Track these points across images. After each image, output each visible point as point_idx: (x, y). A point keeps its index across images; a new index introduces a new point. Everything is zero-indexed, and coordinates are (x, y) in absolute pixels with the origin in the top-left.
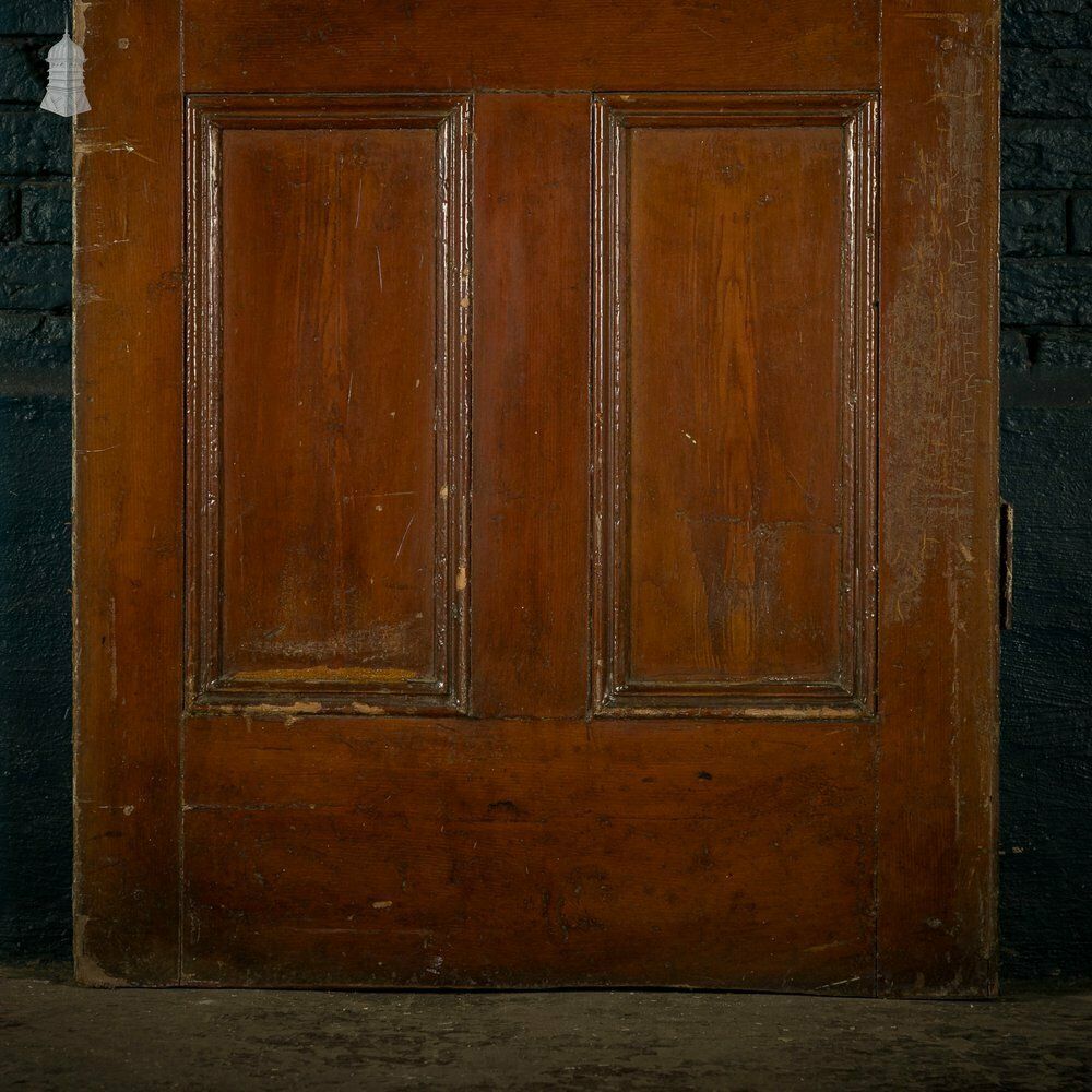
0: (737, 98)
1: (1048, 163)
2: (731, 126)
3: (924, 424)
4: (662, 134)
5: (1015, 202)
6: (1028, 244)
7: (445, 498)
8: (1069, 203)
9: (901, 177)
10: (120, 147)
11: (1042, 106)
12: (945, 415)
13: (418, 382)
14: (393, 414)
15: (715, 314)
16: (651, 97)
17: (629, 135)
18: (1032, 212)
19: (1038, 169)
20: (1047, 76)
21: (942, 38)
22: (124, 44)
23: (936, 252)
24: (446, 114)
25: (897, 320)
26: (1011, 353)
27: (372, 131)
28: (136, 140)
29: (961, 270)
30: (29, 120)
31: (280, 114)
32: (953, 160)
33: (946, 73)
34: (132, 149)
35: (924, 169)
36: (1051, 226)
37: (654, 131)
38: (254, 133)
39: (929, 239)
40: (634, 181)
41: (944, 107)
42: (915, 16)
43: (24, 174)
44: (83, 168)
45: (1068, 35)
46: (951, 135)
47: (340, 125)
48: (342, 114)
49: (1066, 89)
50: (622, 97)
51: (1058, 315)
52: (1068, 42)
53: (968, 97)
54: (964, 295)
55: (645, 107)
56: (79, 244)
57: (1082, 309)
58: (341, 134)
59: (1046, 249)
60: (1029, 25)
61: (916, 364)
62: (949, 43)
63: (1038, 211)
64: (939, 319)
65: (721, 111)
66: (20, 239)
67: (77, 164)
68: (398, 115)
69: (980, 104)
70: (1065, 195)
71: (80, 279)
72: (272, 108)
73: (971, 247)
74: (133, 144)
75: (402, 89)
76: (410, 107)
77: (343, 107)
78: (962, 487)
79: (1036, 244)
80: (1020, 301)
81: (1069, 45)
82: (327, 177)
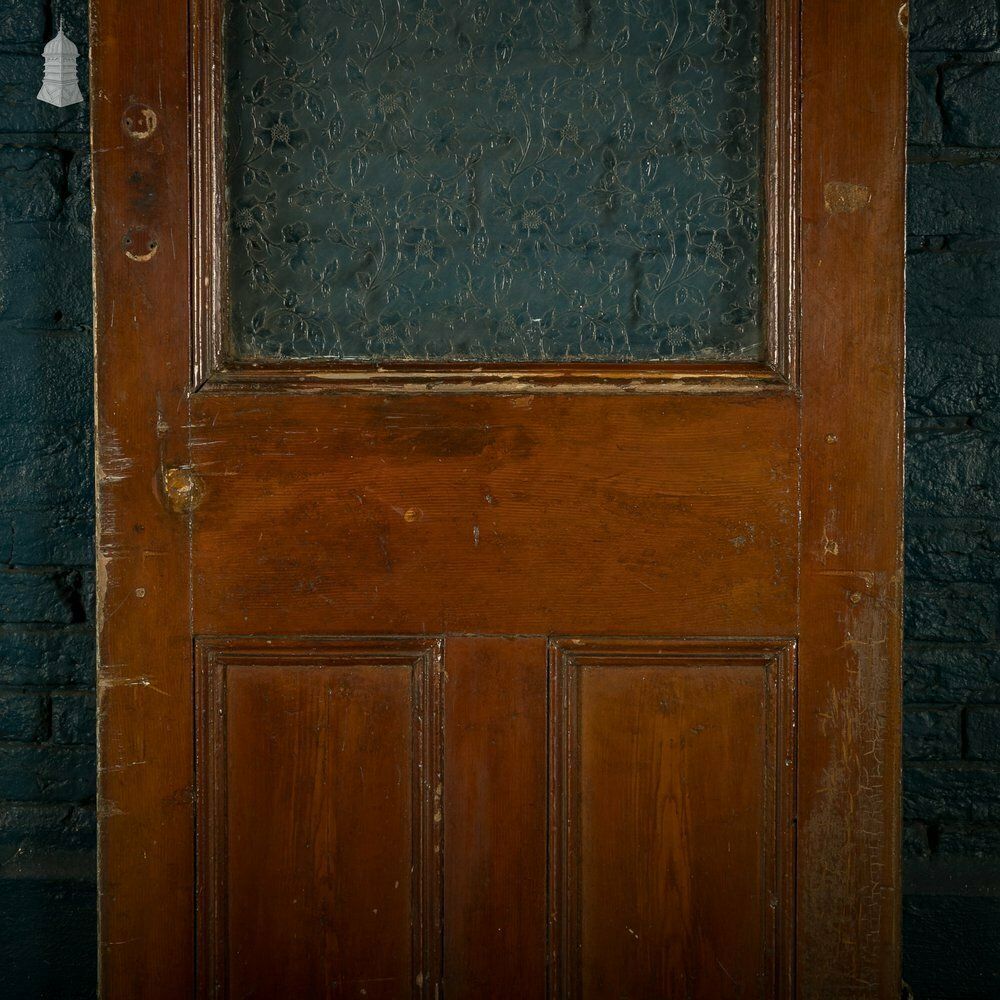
0: (674, 642)
1: (946, 682)
2: (669, 665)
3: (836, 925)
4: (608, 671)
5: (917, 715)
6: (928, 750)
7: (421, 985)
8: (964, 714)
9: (817, 712)
10: (139, 681)
11: (941, 633)
12: (854, 918)
13: (397, 883)
14: (375, 911)
15: (655, 827)
16: (599, 641)
17: (579, 672)
18: (932, 724)
19: (936, 686)
20: (945, 607)
21: (853, 593)
22: (141, 593)
23: (846, 777)
24: (421, 654)
25: (812, 835)
26: (913, 843)
27: (356, 667)
28: (150, 676)
29: (869, 793)
30: (59, 639)
31: (277, 653)
32: (861, 698)
33: (855, 623)
34: (148, 683)
35: (836, 705)
36: (949, 736)
37: (601, 668)
38: (254, 667)
39: (841, 765)
40: (584, 712)
41: (853, 651)
42: (828, 573)
43: (53, 684)
44: (105, 699)
45: (963, 571)
46: (860, 676)
47: (329, 663)
48: (331, 653)
49: (962, 618)
50: (574, 641)
51: (954, 811)
52: (964, 577)
53: (875, 643)
54: (871, 815)
55: (593, 649)
56: (103, 766)
57: (975, 807)
58: (330, 670)
59: (944, 754)
60: (929, 563)
61: (828, 873)
62: (857, 596)
63: (937, 723)
64: (849, 835)
65: (660, 652)
66: (51, 739)
67: (100, 696)
68: (380, 654)
69: (885, 650)
70: (960, 708)
71: (104, 796)
72: (268, 647)
73: (877, 774)
74: (149, 680)
75: (382, 633)
76: (390, 648)
77: (331, 648)
78: (868, 980)
79: (936, 750)
80: (921, 799)
81: (964, 579)
82: (318, 707)
